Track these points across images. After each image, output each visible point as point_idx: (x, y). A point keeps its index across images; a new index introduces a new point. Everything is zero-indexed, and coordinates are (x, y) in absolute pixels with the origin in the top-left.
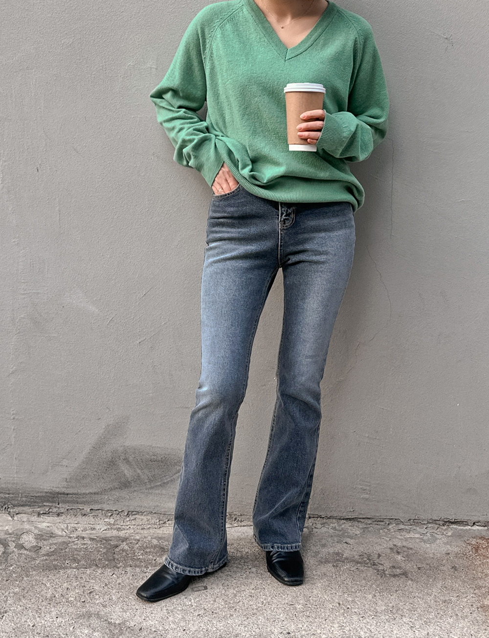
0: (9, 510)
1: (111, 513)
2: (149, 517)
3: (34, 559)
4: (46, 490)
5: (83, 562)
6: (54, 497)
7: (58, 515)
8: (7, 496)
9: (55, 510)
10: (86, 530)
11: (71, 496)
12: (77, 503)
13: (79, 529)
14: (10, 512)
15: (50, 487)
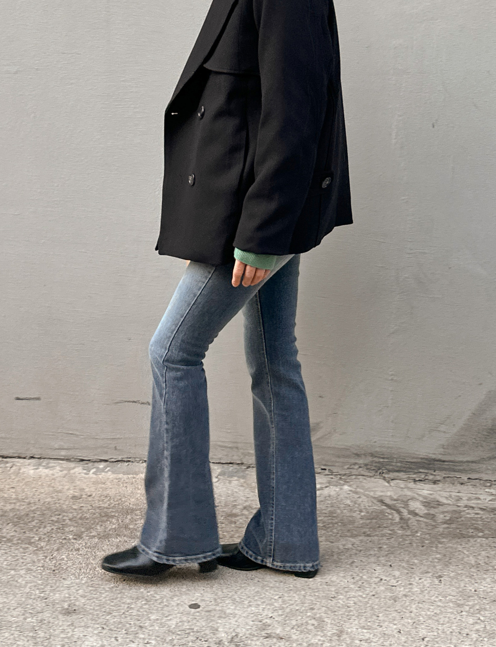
0: (384, 475)
1: (490, 483)
3: (435, 527)
4: (421, 456)
5: (487, 532)
6: (430, 464)
7: (435, 482)
8: (382, 460)
9: (431, 477)
10: (472, 500)
11: (448, 463)
12: (455, 471)
13: (464, 499)
14: (384, 477)
15: (426, 453)
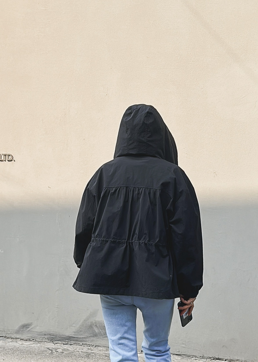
0: (53, 342)
1: (90, 345)
2: (103, 348)
4: (66, 336)
6: (69, 338)
7: (71, 345)
8: (53, 337)
9: (70, 343)
11: (75, 338)
12: (78, 341)
13: (78, 349)
15: (69, 334)
